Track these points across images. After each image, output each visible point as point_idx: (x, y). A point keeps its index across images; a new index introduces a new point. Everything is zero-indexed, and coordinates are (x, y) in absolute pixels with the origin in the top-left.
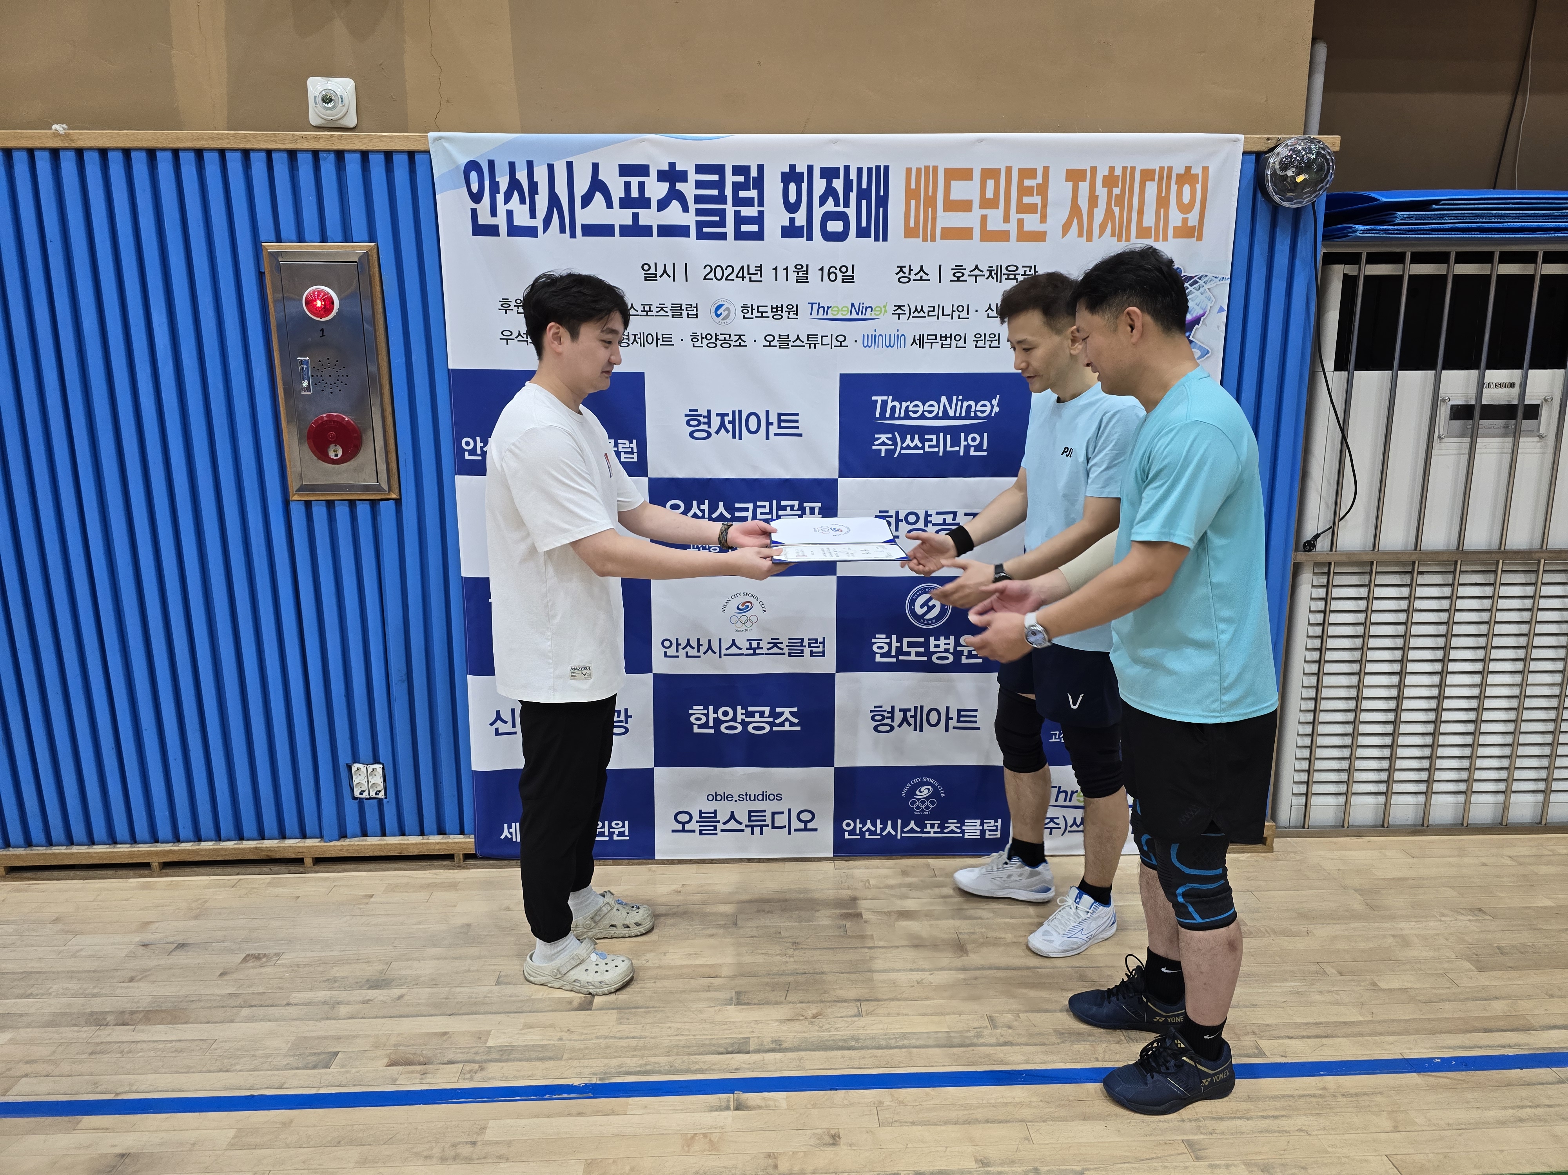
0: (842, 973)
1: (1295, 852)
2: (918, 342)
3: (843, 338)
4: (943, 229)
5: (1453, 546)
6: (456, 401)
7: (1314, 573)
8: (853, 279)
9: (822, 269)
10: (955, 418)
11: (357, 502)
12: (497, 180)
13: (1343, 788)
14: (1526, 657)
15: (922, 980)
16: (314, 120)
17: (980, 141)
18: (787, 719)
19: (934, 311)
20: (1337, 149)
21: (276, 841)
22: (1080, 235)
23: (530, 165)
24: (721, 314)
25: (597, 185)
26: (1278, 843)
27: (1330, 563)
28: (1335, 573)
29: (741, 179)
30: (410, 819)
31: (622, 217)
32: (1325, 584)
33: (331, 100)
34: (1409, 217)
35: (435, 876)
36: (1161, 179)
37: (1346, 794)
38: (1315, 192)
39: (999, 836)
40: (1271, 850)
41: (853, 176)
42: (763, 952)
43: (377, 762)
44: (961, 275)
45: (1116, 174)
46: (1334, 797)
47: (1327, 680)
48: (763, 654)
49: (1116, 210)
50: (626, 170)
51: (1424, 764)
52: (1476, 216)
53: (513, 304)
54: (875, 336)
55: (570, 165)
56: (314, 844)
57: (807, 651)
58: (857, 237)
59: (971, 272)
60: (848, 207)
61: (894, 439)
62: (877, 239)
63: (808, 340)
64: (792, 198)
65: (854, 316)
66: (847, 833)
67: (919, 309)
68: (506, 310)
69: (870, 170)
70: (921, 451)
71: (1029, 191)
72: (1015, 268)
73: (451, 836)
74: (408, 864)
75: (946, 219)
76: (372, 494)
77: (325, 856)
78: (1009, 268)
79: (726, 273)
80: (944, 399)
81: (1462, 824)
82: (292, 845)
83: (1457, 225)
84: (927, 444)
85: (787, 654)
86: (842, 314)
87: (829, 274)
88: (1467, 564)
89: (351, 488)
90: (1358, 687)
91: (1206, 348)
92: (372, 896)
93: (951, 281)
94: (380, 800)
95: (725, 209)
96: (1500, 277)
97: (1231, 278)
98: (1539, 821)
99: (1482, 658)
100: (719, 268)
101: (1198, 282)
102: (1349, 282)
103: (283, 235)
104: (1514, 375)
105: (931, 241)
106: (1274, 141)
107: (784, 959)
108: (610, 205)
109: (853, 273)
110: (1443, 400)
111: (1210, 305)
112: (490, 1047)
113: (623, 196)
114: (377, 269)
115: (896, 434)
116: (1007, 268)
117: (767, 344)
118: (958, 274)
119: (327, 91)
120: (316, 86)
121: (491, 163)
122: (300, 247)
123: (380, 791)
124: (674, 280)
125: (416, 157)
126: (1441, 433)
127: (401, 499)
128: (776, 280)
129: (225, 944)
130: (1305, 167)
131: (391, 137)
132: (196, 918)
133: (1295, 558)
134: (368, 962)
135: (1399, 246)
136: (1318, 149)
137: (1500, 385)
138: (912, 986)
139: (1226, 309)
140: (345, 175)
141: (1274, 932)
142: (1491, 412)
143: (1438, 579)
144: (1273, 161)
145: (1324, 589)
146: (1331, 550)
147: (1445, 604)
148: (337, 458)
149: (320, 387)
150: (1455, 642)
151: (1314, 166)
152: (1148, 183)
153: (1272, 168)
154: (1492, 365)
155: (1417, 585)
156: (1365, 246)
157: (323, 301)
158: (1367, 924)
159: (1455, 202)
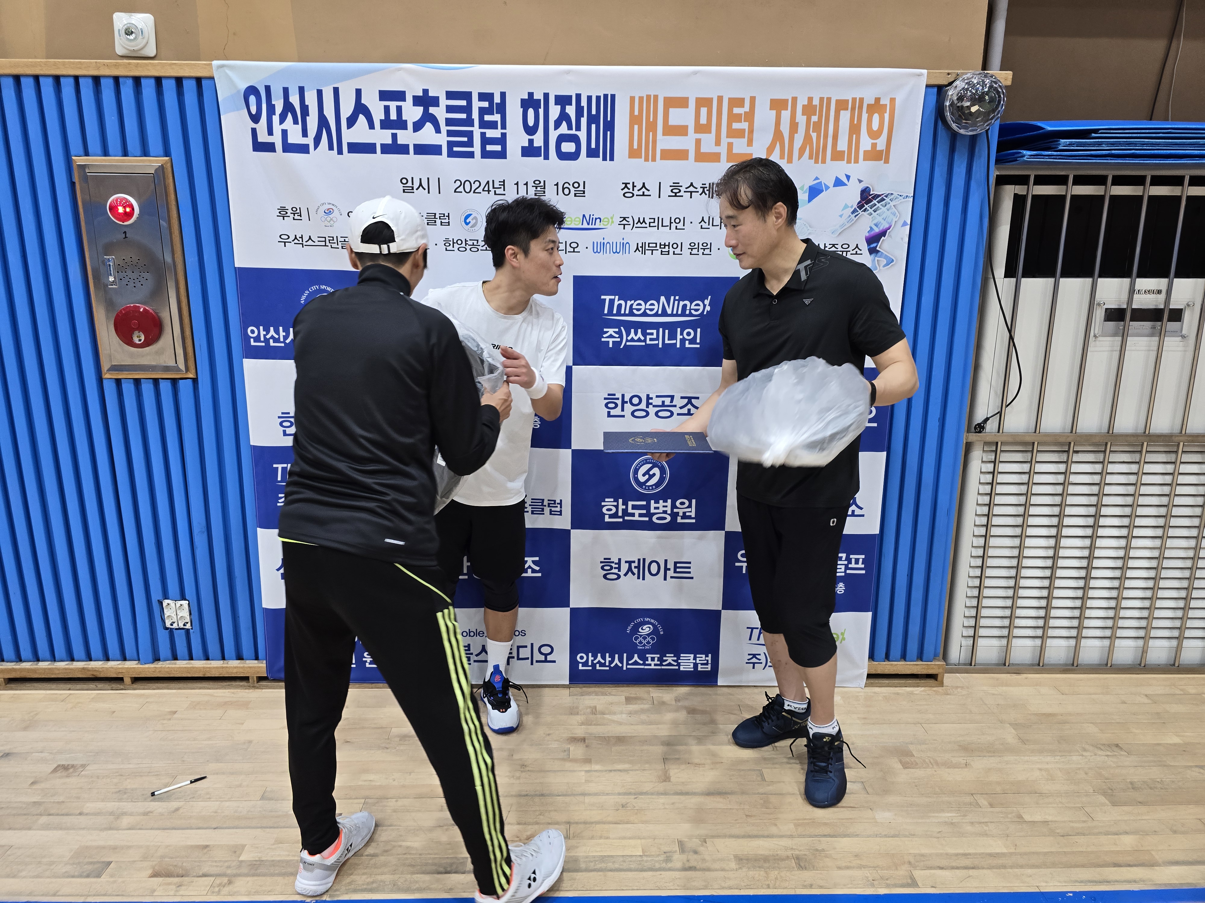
1: (962, 688)
2: (640, 249)
3: (576, 245)
4: (662, 151)
5: (1105, 430)
6: (242, 295)
7: (983, 451)
8: (584, 193)
9: (557, 185)
10: (672, 315)
11: (160, 380)
12: (273, 103)
13: (1005, 632)
14: (1165, 525)
15: (627, 804)
16: (119, 51)
17: (695, 73)
19: (654, 222)
20: (1009, 83)
21: (101, 663)
23: (302, 90)
24: (470, 222)
25: (361, 109)
26: (948, 679)
27: (997, 443)
28: (1001, 451)
29: (486, 104)
30: (213, 647)
31: (384, 137)
32: (993, 460)
33: (132, 33)
34: (1071, 144)
35: (232, 695)
36: (853, 109)
37: (1008, 637)
38: (987, 121)
39: (709, 669)
40: (942, 684)
41: (584, 103)
43: (184, 598)
44: (677, 191)
45: (814, 103)
46: (997, 639)
47: (993, 542)
49: (814, 135)
50: (385, 95)
51: (1076, 613)
52: (1129, 144)
53: (290, 211)
54: (604, 243)
55: (336, 91)
56: (132, 666)
57: (547, 510)
58: (588, 156)
59: (686, 188)
60: (580, 130)
61: (620, 333)
62: (605, 159)
64: (531, 122)
65: (585, 226)
66: (580, 665)
67: (641, 221)
68: (284, 217)
69: (598, 98)
70: (643, 344)
71: (737, 118)
73: (247, 662)
74: (211, 684)
75: (665, 142)
76: (172, 374)
77: (141, 676)
79: (474, 187)
80: (663, 299)
81: (1107, 665)
82: (114, 666)
83: (1113, 152)
84: (648, 337)
86: (575, 224)
87: (563, 189)
88: (1117, 445)
89: (153, 368)
90: (1020, 547)
91: (891, 257)
92: (175, 712)
93: (669, 196)
94: (188, 630)
95: (472, 131)
96: (1151, 198)
97: (914, 197)
98: (1172, 663)
99: (1128, 525)
100: (467, 183)
101: (884, 200)
102: (1019, 201)
103: (91, 150)
104: (1161, 283)
105: (652, 161)
106: (954, 76)
107: (511, 781)
108: (372, 126)
109: (584, 188)
110: (1099, 304)
111: (895, 220)
112: (242, 861)
113: (383, 118)
114: (170, 180)
115: (622, 328)
118: (676, 191)
119: (130, 25)
120: (120, 20)
121: (268, 89)
122: (104, 160)
123: (187, 623)
124: (429, 193)
125: (203, 82)
126: (1096, 332)
127: (197, 378)
129: (43, 755)
130: (978, 99)
131: (180, 65)
132: (25, 729)
133: (967, 438)
134: (157, 775)
135: (1062, 169)
136: (991, 83)
137: (1149, 291)
138: (617, 810)
139: (909, 223)
140: (142, 98)
141: (937, 763)
142: (1141, 315)
143: (1091, 457)
144: (952, 93)
145: (992, 465)
146: (999, 432)
147: (1096, 479)
148: (140, 342)
149: (124, 282)
150: (1104, 511)
151: (987, 97)
152: (842, 112)
153: (950, 99)
154: (1142, 274)
155: (1072, 462)
156: (1032, 169)
157: (125, 207)
158: (1018, 757)
159: (1112, 131)
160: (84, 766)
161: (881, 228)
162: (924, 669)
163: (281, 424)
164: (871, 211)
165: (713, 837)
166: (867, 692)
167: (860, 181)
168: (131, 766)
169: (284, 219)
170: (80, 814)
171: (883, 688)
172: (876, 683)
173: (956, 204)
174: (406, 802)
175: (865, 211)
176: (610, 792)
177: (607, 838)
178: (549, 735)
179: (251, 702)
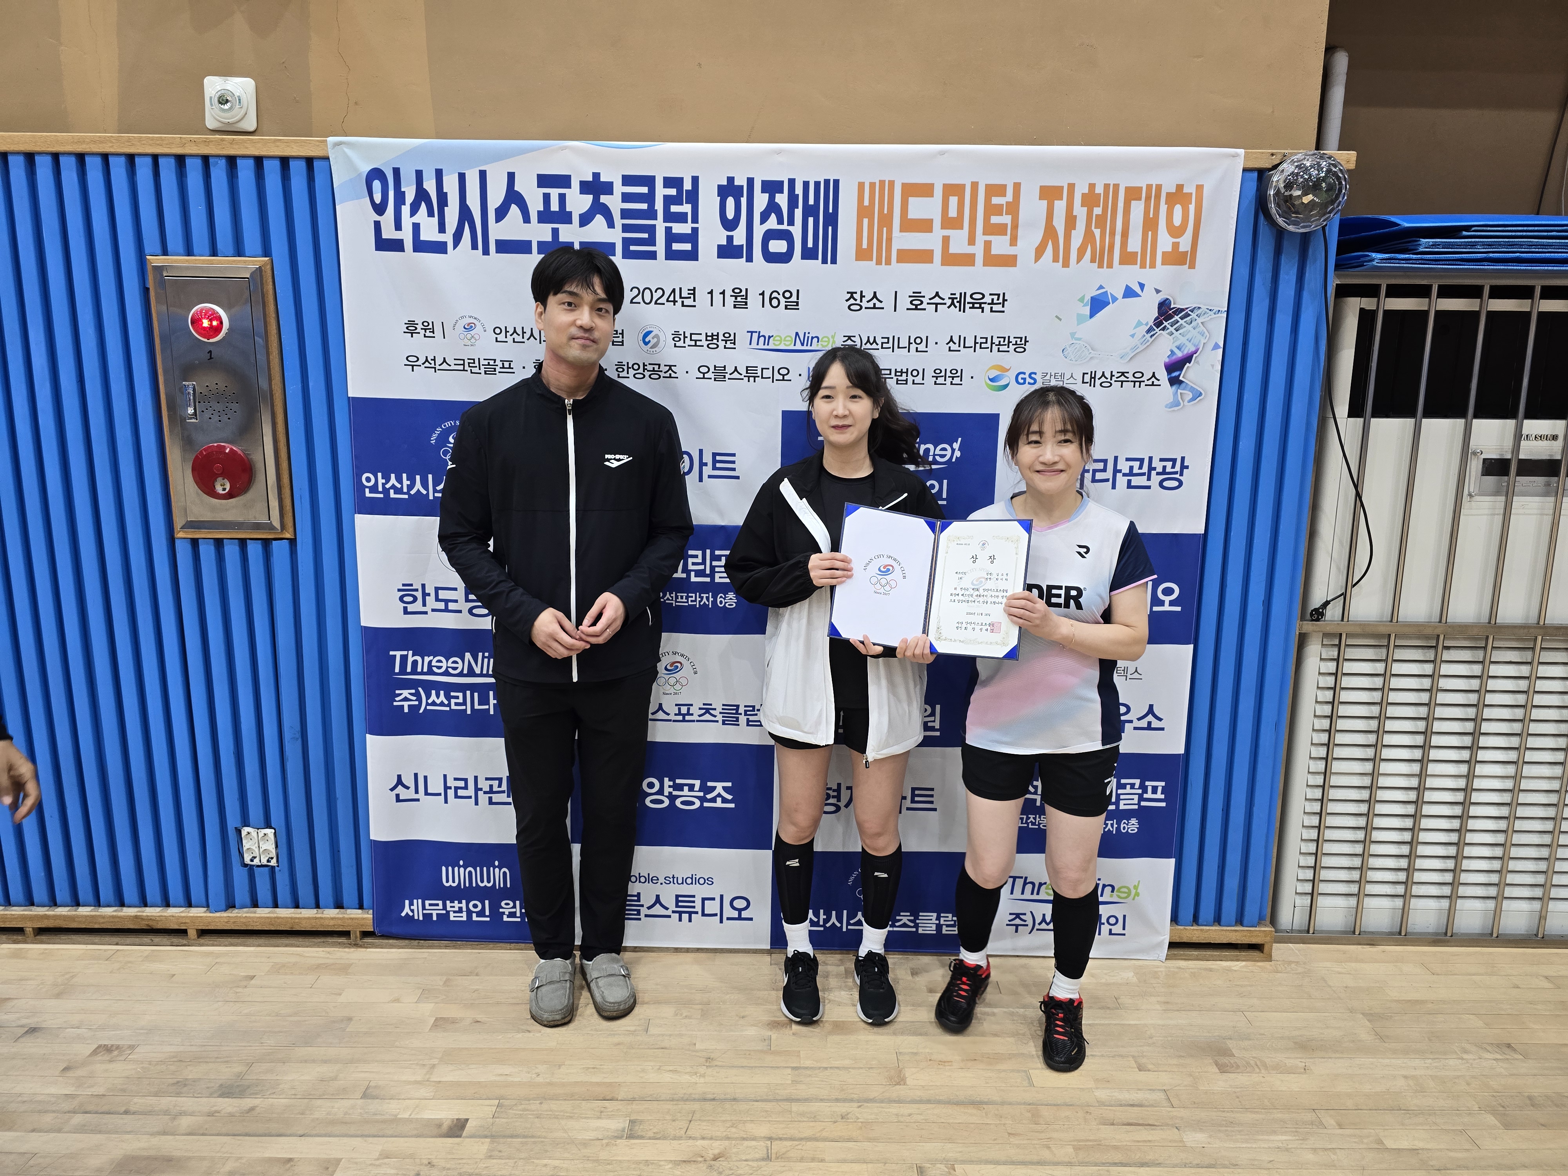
0: (757, 1101)
1: (1297, 963)
3: (787, 371)
4: (900, 251)
5: (1485, 619)
6: (357, 432)
7: (1322, 644)
8: (797, 305)
9: (763, 294)
11: (248, 541)
12: (402, 190)
13: (1354, 889)
15: (848, 1114)
16: (210, 123)
17: (942, 153)
18: (719, 795)
19: (888, 342)
20: (1352, 166)
21: (158, 909)
22: (1056, 259)
23: (439, 174)
24: (649, 341)
25: (513, 197)
26: (1278, 950)
27: (1341, 635)
28: (1347, 646)
29: (673, 192)
30: (305, 891)
31: (541, 233)
32: (1336, 657)
33: (227, 101)
34: (1435, 245)
35: (328, 955)
36: (1148, 198)
37: (1358, 895)
38: (1324, 215)
40: (1269, 958)
41: (799, 190)
42: (671, 1068)
43: (269, 826)
44: (919, 302)
45: (1097, 191)
46: (1343, 898)
47: (1336, 766)
48: (693, 721)
49: (1097, 232)
50: (544, 181)
51: (1449, 865)
52: (1512, 245)
53: (420, 326)
55: (483, 175)
56: (199, 915)
57: (743, 719)
58: (802, 258)
59: (930, 299)
60: (793, 225)
62: (824, 261)
63: (747, 373)
64: (730, 214)
65: (799, 346)
67: (872, 341)
68: (412, 334)
69: (817, 184)
71: (997, 210)
72: (980, 296)
73: (349, 911)
74: (300, 940)
75: (903, 240)
76: (263, 533)
77: (210, 928)
78: (974, 296)
79: (656, 297)
81: (1492, 934)
82: (175, 914)
83: (1491, 255)
85: (721, 722)
86: (785, 344)
87: (771, 299)
88: (1501, 640)
89: (241, 526)
90: (1372, 774)
91: (1199, 389)
92: (252, 977)
93: (908, 309)
94: (273, 867)
95: (654, 226)
96: (1541, 314)
97: (1228, 311)
100: (647, 291)
101: (1189, 315)
102: (1366, 318)
103: (170, 248)
104: (1556, 426)
105: (886, 264)
106: (1280, 157)
107: (694, 1079)
108: (527, 219)
109: (798, 299)
110: (1475, 453)
111: (1203, 341)
113: (542, 209)
114: (270, 286)
116: (971, 296)
117: (701, 376)
118: (916, 302)
119: (225, 91)
120: (213, 85)
121: (396, 172)
122: (187, 261)
123: (272, 858)
125: (315, 163)
126: (1472, 490)
127: (296, 538)
128: (712, 305)
129: (79, 1031)
130: (1313, 187)
131: (287, 142)
132: (58, 996)
133: (1301, 627)
134: (227, 1062)
135: (1424, 277)
136: (1329, 166)
137: (1541, 437)
138: (835, 1122)
139: (1222, 346)
140: (238, 183)
141: (1265, 1066)
142: (1530, 468)
143: (1466, 655)
144: (1277, 179)
145: (1335, 664)
146: (1342, 620)
147: (1475, 684)
148: (224, 492)
149: (207, 415)
150: (1486, 727)
151: (1324, 185)
152: (1133, 203)
153: (1275, 186)
154: (1533, 414)
155: (1442, 661)
156: (1384, 277)
157: (211, 320)
158: (1375, 1060)
159: (1489, 228)
160: (132, 1047)
161: (1185, 352)
162: (1245, 936)
163: (401, 599)
164: (1172, 329)
165: (963, 1162)
166: (1169, 968)
167: (1158, 291)
168: (194, 1049)
169: (412, 336)
170: (126, 1112)
171: (1190, 962)
172: (1181, 955)
173: (1283, 320)
174: (554, 1105)
175: (1163, 329)
176: (825, 1097)
177: (822, 1161)
178: (743, 1017)
179: (352, 964)
